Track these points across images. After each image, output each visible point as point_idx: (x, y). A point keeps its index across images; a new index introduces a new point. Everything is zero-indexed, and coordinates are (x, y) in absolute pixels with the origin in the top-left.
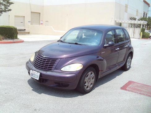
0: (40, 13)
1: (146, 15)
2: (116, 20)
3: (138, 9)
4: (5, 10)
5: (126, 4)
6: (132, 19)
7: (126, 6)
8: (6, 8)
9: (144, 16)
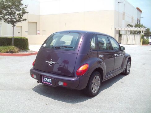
0: (37, 23)
1: (140, 22)
2: (115, 27)
3: (133, 16)
4: (20, 20)
5: (123, 12)
6: (129, 26)
7: (124, 14)
8: (21, 18)
9: (138, 23)
